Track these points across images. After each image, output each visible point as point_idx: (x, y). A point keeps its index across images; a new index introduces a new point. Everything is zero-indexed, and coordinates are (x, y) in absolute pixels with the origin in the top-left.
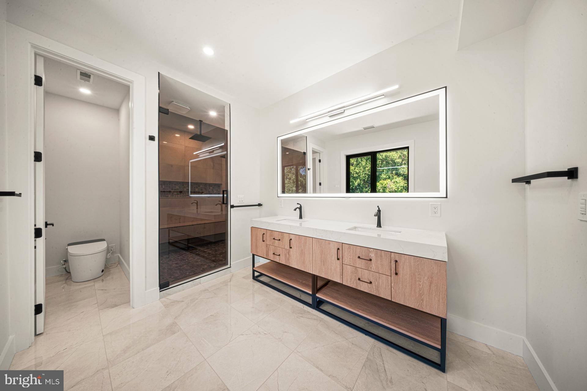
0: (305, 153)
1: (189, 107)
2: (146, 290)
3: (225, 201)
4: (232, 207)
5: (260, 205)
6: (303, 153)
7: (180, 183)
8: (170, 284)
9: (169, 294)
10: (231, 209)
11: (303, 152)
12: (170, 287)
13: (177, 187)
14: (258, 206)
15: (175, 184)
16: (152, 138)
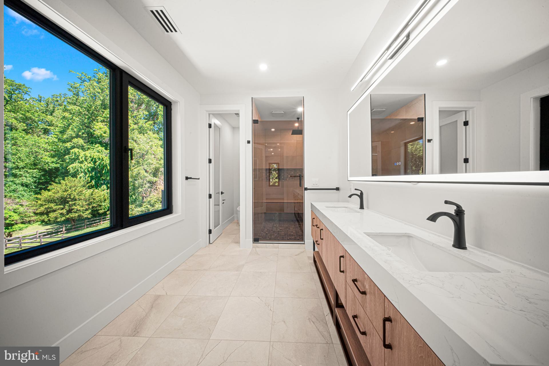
0: (421, 120)
1: (283, 112)
2: (246, 238)
3: (301, 183)
4: (306, 189)
5: (337, 189)
6: (417, 120)
7: (294, 170)
8: (259, 240)
9: (258, 247)
10: (305, 191)
11: (417, 118)
12: (259, 242)
13: (292, 173)
14: (335, 190)
15: (291, 171)
16: (249, 142)
